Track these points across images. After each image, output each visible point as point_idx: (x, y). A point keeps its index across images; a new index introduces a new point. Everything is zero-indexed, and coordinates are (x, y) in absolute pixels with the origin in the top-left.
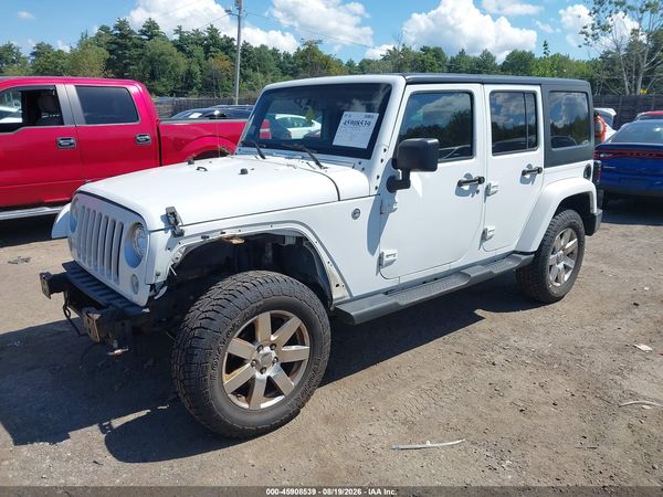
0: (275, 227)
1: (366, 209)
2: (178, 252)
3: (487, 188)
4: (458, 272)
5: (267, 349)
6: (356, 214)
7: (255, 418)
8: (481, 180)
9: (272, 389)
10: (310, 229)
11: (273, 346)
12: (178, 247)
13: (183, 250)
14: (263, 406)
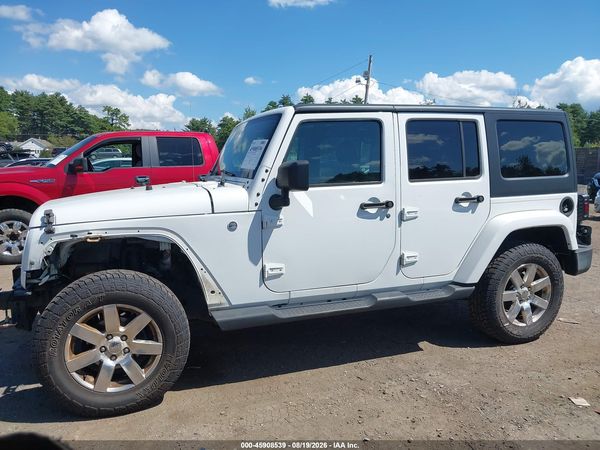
0: (142, 232)
1: (245, 223)
2: (50, 246)
3: (402, 214)
4: (368, 295)
5: (117, 339)
6: (232, 227)
7: (99, 400)
8: (389, 205)
9: (119, 376)
10: (181, 238)
11: (124, 337)
12: (50, 242)
13: (55, 245)
14: (109, 390)
